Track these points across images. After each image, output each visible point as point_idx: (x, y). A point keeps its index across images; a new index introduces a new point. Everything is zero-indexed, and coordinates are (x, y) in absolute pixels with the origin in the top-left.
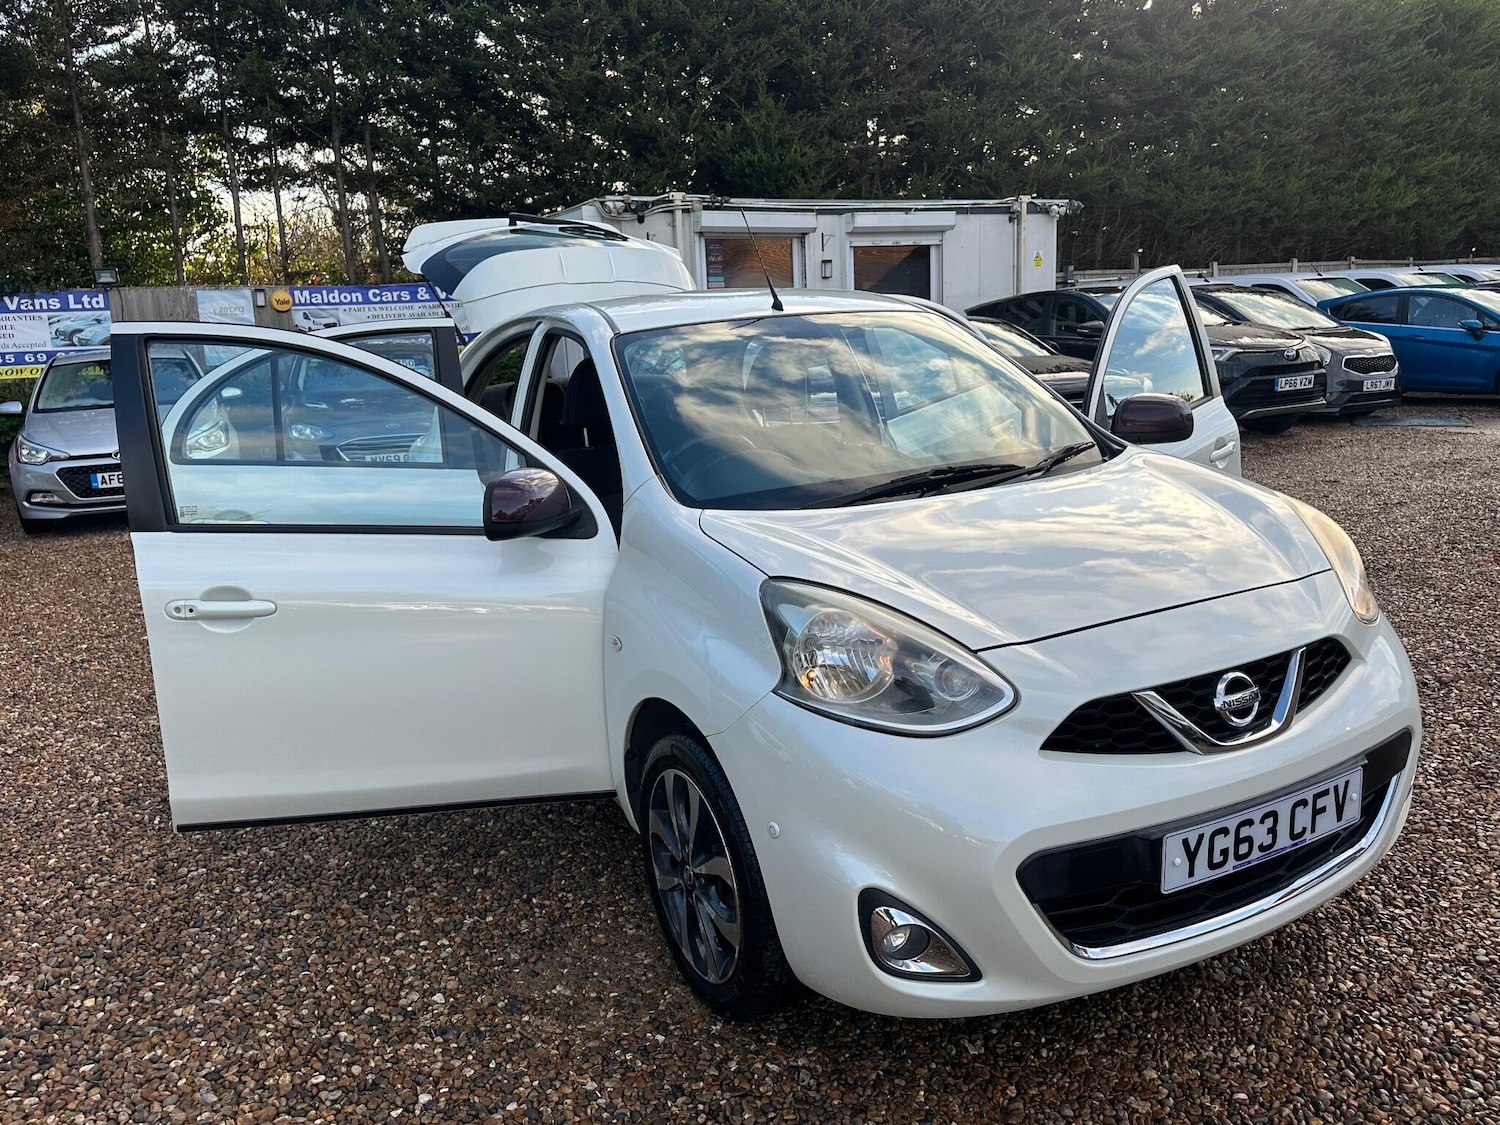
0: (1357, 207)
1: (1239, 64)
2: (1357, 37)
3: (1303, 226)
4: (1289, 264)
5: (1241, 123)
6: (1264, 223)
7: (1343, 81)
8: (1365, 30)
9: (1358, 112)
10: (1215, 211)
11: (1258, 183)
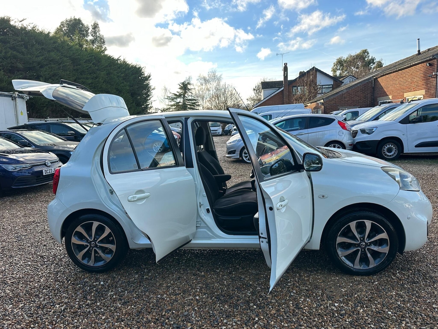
1: (50, 61)
7: (75, 70)
8: (78, 58)
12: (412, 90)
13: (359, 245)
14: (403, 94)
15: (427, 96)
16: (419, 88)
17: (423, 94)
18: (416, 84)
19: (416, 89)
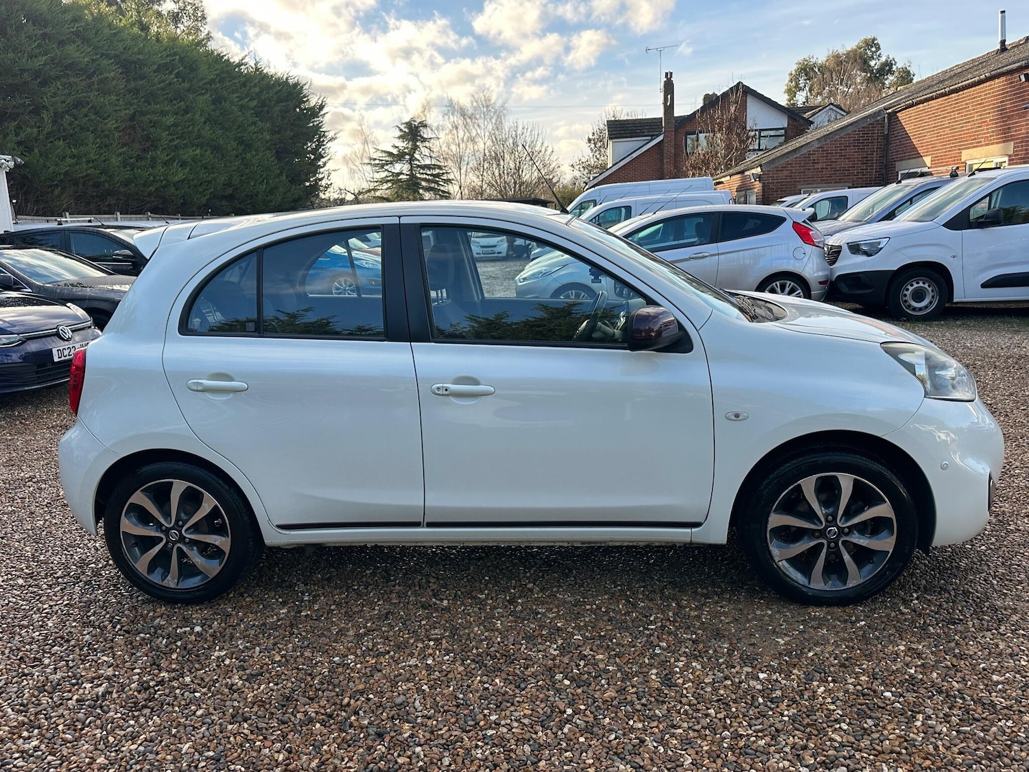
0: (152, 178)
1: (66, 68)
2: (135, 62)
3: (122, 190)
4: (115, 216)
5: (74, 111)
6: (97, 185)
7: (130, 91)
8: (139, 59)
9: (143, 114)
10: (66, 174)
11: (92, 156)
12: (981, 142)
13: (822, 534)
14: (959, 153)
15: (1016, 159)
16: (1000, 138)
17: (1009, 153)
18: (992, 128)
19: (991, 140)
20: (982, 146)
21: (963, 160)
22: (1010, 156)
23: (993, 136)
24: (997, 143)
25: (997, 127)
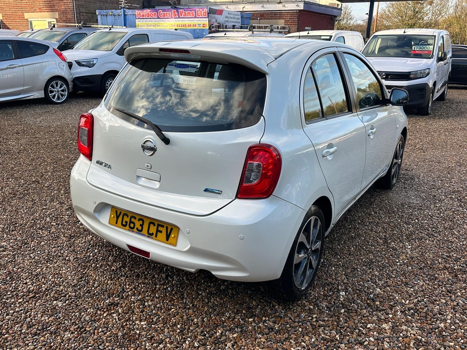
12: (36, 10)
14: (22, 14)
15: (61, 21)
16: (48, 9)
17: (56, 18)
18: (43, 4)
19: (43, 10)
20: (37, 12)
21: (26, 18)
22: (57, 19)
23: (44, 8)
24: (47, 12)
25: (45, 4)
